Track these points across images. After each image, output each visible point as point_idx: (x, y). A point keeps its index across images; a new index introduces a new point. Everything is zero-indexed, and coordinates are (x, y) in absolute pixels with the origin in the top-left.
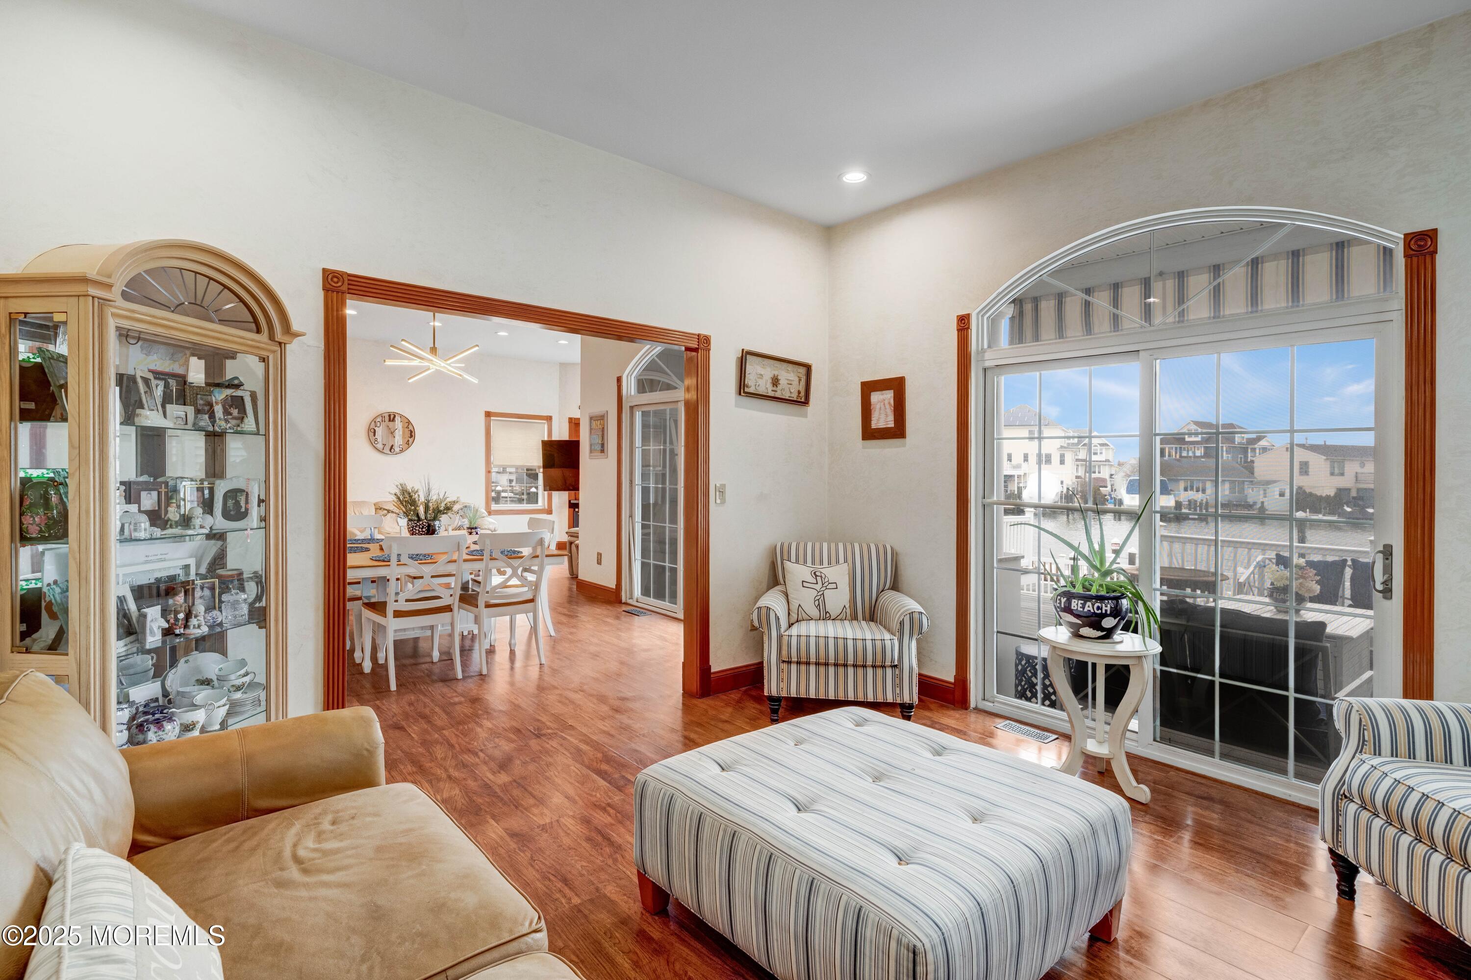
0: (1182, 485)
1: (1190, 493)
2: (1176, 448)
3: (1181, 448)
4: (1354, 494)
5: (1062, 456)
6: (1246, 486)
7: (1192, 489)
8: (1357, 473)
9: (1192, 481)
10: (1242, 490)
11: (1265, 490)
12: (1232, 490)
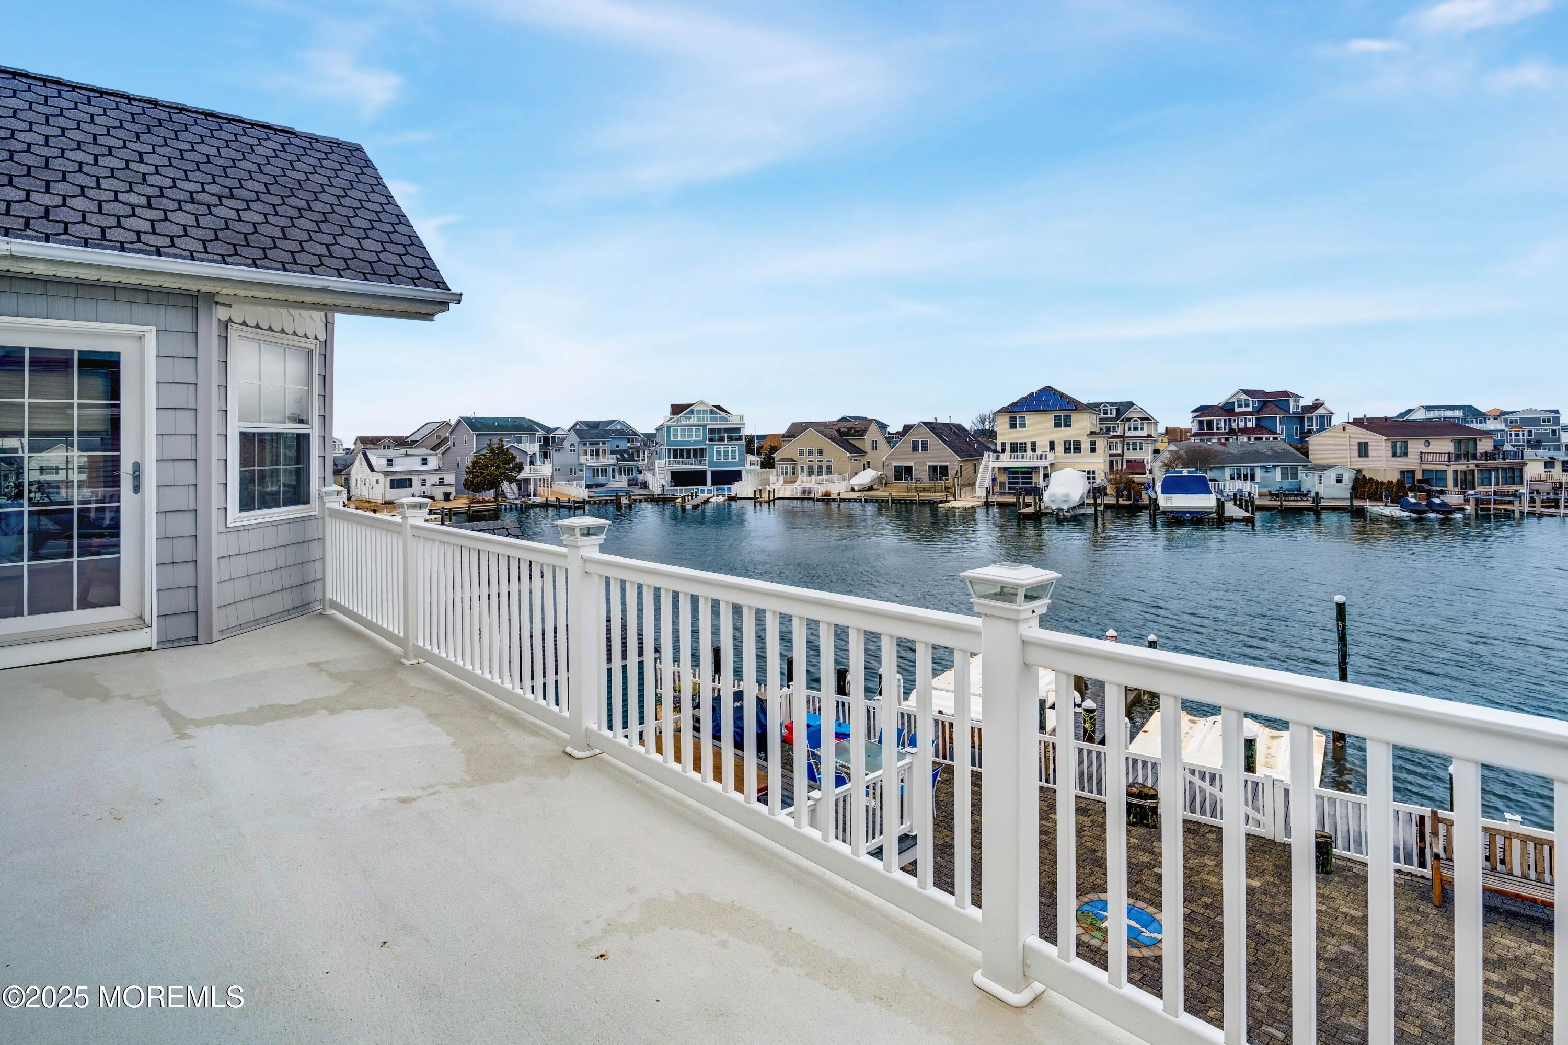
0: (1228, 472)
1: (1237, 482)
2: (1225, 420)
3: (1230, 420)
4: (1419, 475)
5: (1093, 443)
6: (1299, 472)
7: (1239, 477)
8: (1421, 453)
9: (1239, 469)
10: (1295, 476)
11: (1320, 476)
12: (1284, 476)
